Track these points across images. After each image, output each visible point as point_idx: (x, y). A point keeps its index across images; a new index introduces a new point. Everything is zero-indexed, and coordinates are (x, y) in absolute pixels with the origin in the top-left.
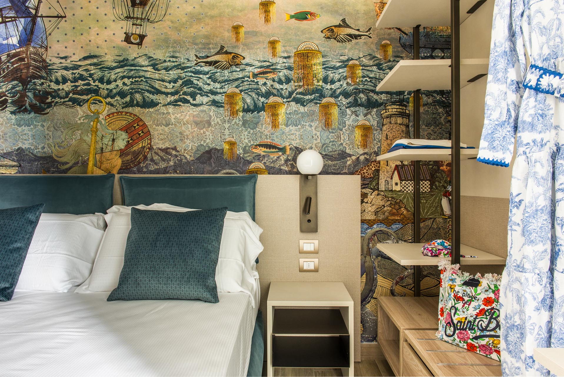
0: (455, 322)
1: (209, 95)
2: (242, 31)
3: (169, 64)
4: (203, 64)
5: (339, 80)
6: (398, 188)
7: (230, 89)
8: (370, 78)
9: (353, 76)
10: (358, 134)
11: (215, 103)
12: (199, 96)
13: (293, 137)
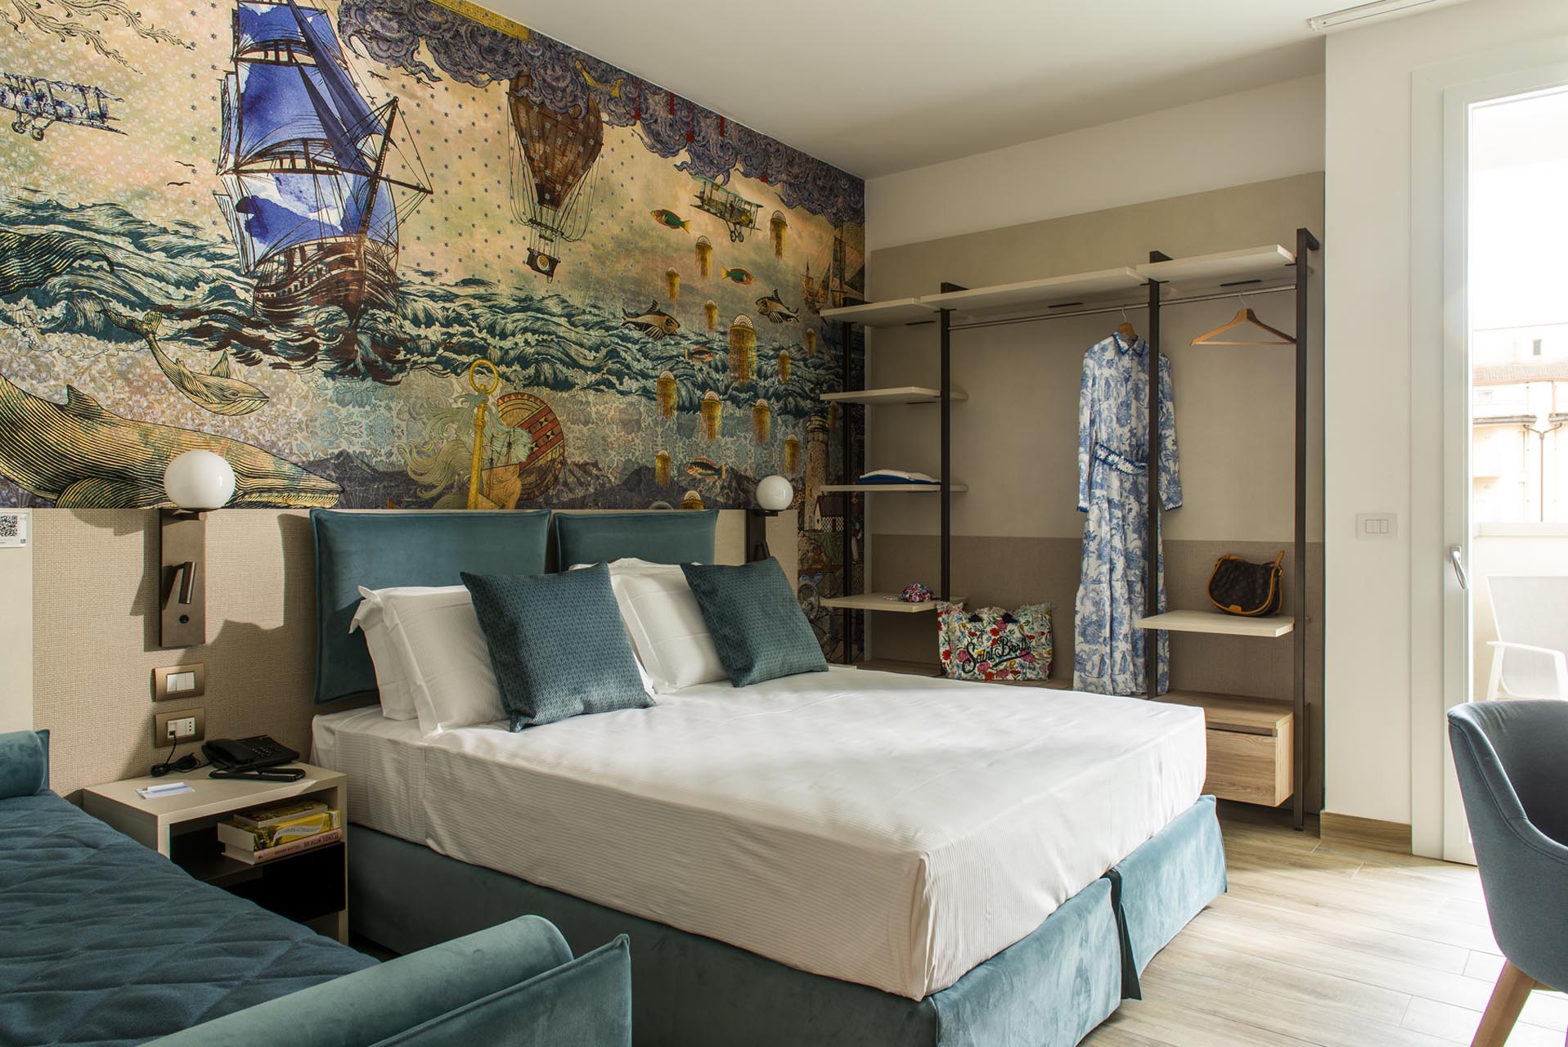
0: (975, 656)
1: (639, 378)
2: (677, 281)
3: (589, 317)
4: (632, 326)
5: (772, 376)
6: (819, 527)
7: (664, 373)
8: (798, 376)
9: (783, 371)
10: (787, 450)
11: (645, 392)
12: (627, 377)
13: (728, 453)
